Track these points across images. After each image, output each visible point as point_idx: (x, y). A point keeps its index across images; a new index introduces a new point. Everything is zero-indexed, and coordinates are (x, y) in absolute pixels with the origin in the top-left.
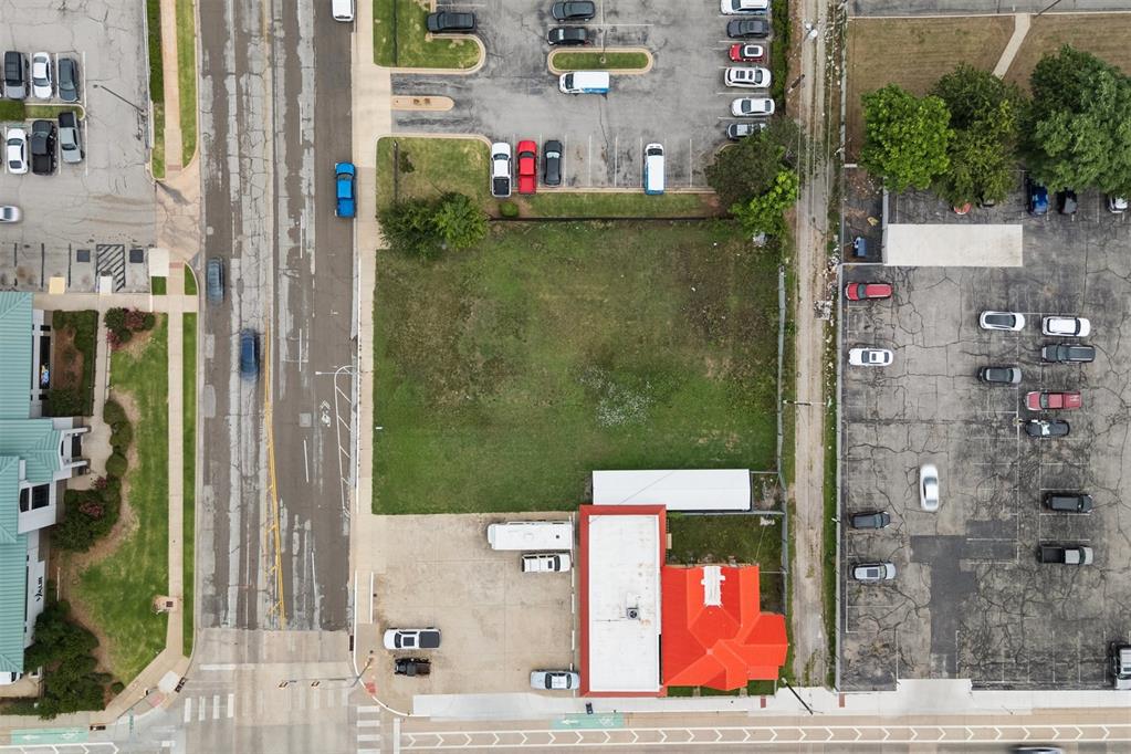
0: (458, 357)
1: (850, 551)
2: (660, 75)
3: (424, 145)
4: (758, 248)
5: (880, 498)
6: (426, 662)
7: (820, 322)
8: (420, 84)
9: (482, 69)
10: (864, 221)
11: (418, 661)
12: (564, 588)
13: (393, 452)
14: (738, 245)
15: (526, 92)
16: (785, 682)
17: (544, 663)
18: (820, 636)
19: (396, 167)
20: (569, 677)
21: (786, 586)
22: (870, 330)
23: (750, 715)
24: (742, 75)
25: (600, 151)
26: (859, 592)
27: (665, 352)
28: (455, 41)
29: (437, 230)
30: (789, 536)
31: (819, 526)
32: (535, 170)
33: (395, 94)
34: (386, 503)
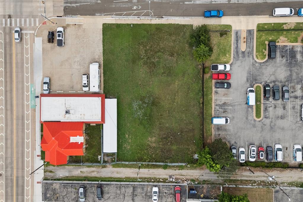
0: (156, 53)
1: (89, 186)
2: (254, 123)
3: (229, 41)
4: (193, 156)
5: (107, 197)
6: (53, 42)
7: (167, 177)
8: (250, 39)
9: (255, 61)
10: (202, 193)
11: (53, 39)
12: (77, 89)
13: (123, 31)
14: (194, 149)
15: (248, 76)
16: (45, 164)
17: (52, 82)
18: (61, 175)
19: (221, 31)
20: (47, 90)
21: (77, 164)
22: (165, 194)
23: (35, 151)
24: (254, 151)
25: (227, 102)
26: (76, 189)
27: (157, 123)
28: (266, 51)
29: (199, 45)
30: (94, 166)
31: (98, 175)
32: (220, 79)
33: (247, 31)
34: (107, 28)
